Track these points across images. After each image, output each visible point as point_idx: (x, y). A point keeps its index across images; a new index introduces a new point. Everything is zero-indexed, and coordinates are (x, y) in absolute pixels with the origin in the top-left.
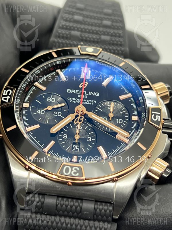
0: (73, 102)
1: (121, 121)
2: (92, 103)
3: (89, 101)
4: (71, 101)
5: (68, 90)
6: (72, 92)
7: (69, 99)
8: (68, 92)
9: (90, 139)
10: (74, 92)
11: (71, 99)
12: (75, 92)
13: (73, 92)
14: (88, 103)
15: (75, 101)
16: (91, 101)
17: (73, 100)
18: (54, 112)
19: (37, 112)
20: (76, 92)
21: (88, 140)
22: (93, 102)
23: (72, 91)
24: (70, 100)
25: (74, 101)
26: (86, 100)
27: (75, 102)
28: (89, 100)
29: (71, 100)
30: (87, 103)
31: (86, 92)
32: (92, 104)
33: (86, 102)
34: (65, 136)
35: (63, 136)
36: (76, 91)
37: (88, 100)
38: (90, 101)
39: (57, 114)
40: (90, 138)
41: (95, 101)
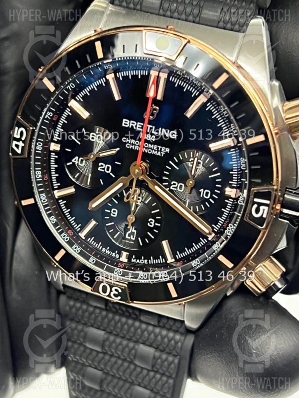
0: (131, 147)
1: (207, 193)
2: (163, 153)
3: (158, 148)
4: (128, 146)
5: (124, 120)
6: (130, 127)
7: (124, 140)
8: (123, 125)
9: (153, 223)
10: (134, 125)
11: (127, 140)
12: (136, 126)
13: (132, 127)
14: (156, 152)
15: (135, 145)
16: (161, 149)
17: (130, 144)
18: (100, 164)
19: (73, 161)
20: (138, 126)
21: (149, 224)
22: (165, 150)
23: (131, 124)
24: (126, 143)
25: (133, 144)
26: (153, 145)
27: (133, 147)
28: (158, 145)
29: (128, 142)
30: (154, 151)
31: (154, 127)
32: (161, 154)
33: (152, 150)
34: (114, 211)
35: (111, 213)
36: (138, 123)
37: (156, 146)
38: (160, 147)
39: (104, 169)
40: (152, 221)
41: (168, 150)
